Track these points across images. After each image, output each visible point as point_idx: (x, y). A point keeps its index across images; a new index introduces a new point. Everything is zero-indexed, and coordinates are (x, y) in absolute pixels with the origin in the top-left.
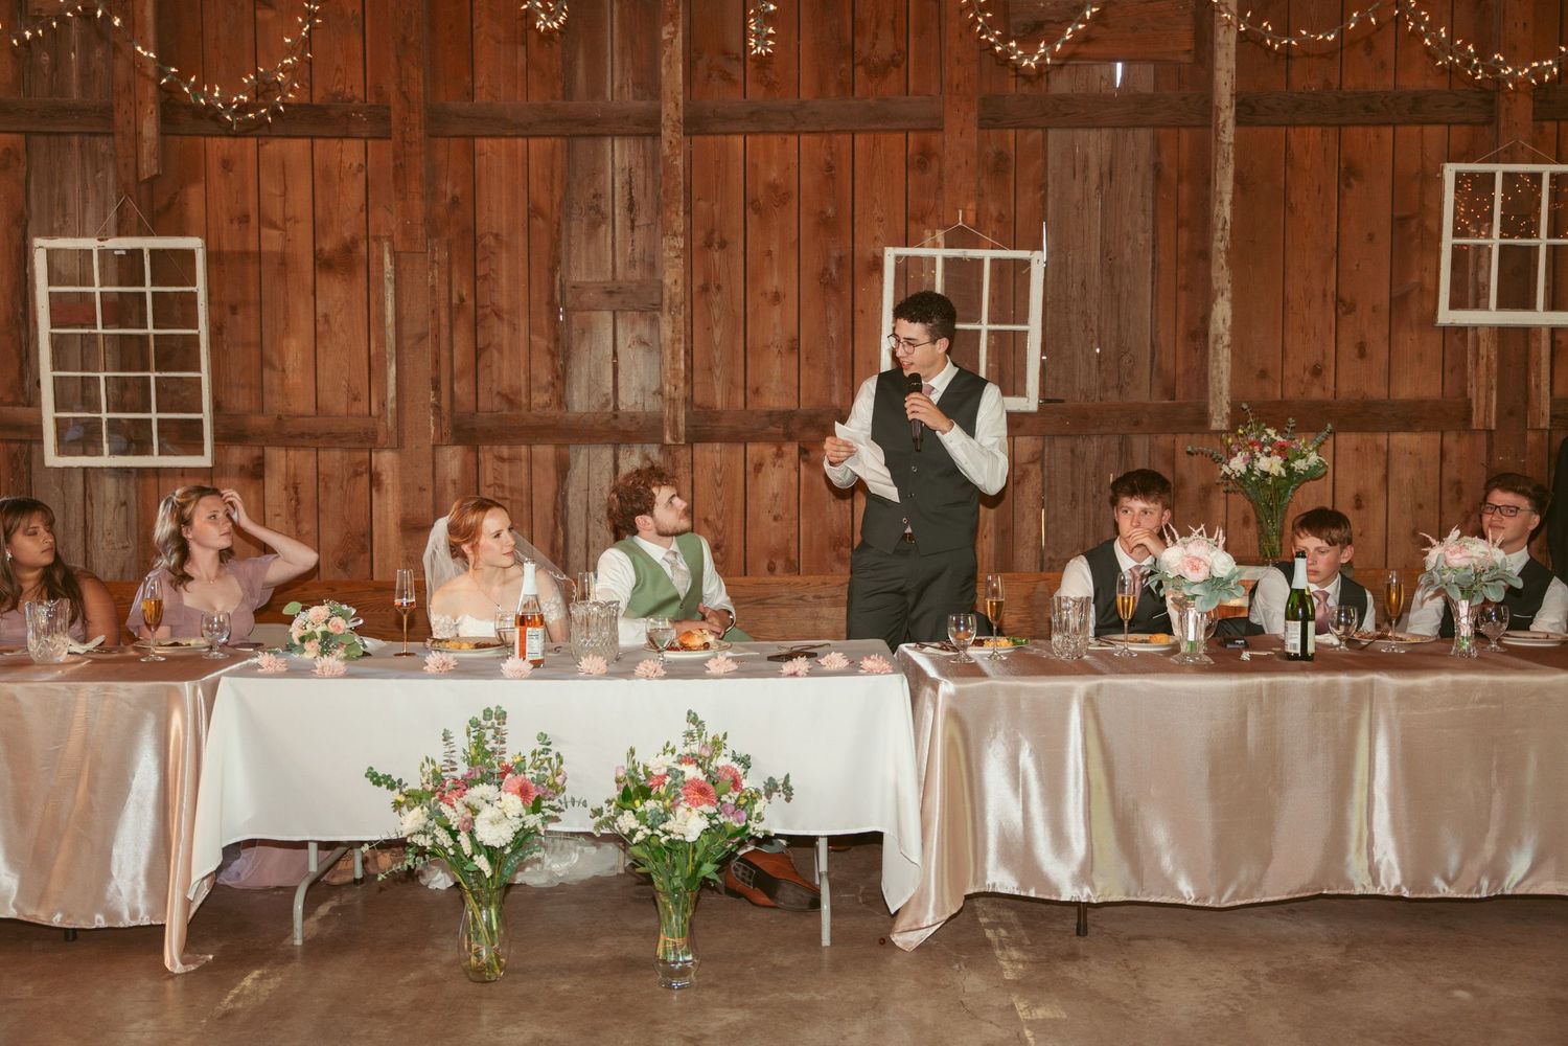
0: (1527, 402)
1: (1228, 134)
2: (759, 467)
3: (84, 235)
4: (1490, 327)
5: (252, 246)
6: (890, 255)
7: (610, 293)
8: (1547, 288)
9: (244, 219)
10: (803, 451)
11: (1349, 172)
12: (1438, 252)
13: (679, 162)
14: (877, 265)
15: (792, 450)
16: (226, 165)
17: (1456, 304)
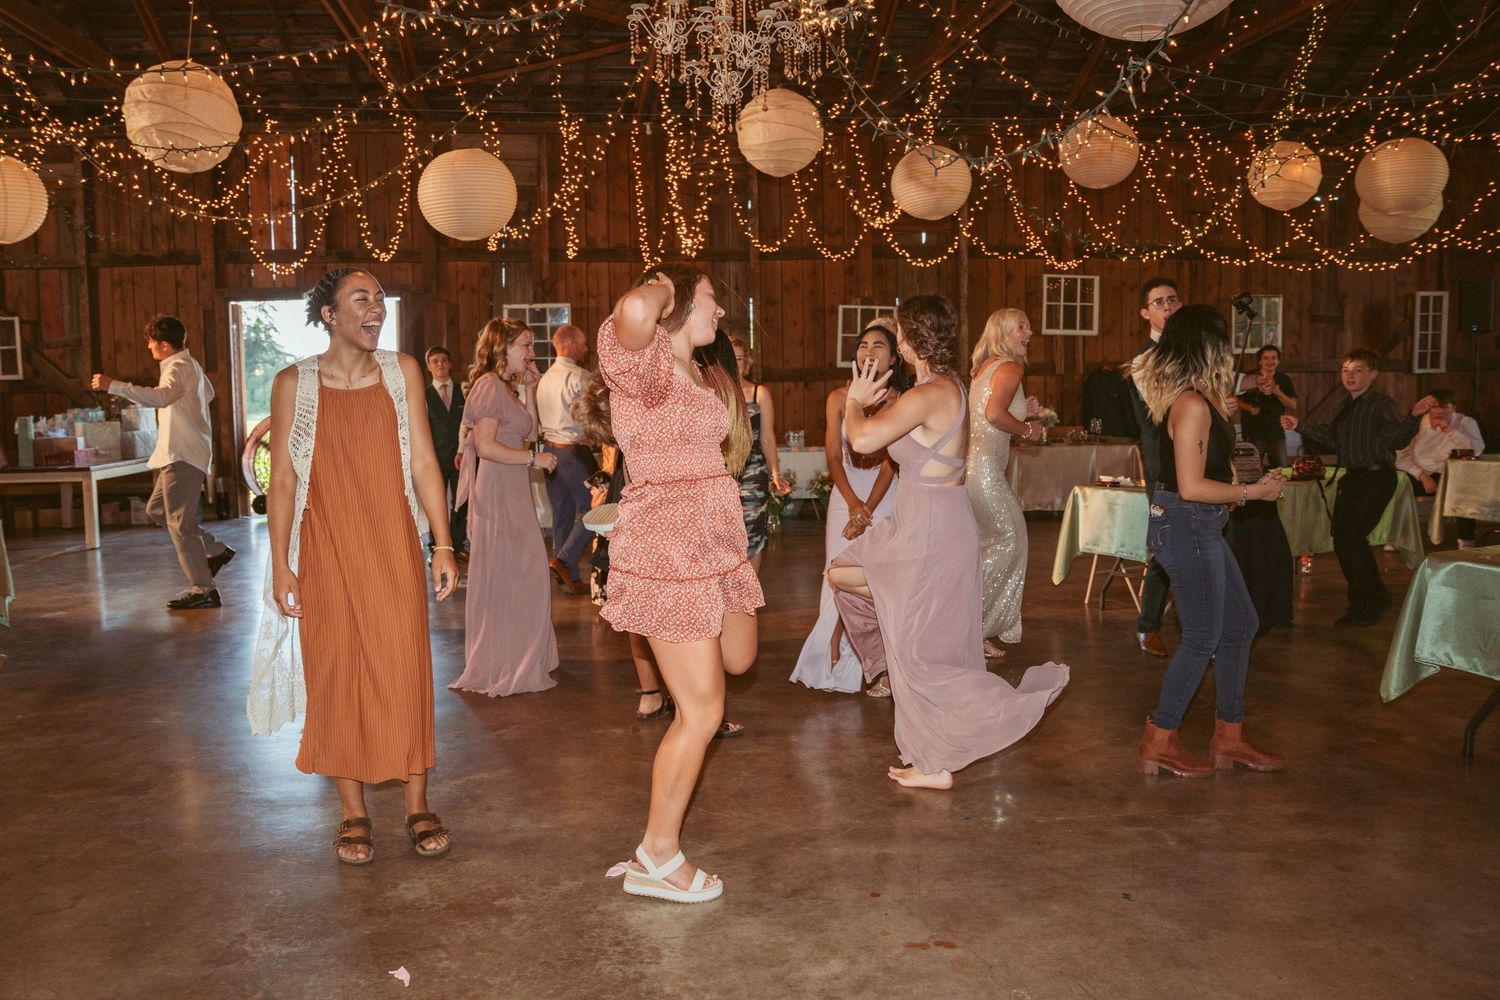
0: (1075, 363)
1: (965, 262)
2: (788, 391)
3: (515, 303)
4: (1061, 336)
5: (585, 305)
6: (841, 308)
7: (729, 323)
8: (1080, 321)
9: (582, 295)
10: (806, 385)
11: (1009, 277)
12: (1042, 307)
13: (758, 271)
14: (835, 311)
15: (801, 384)
16: (575, 273)
17: (1048, 327)
